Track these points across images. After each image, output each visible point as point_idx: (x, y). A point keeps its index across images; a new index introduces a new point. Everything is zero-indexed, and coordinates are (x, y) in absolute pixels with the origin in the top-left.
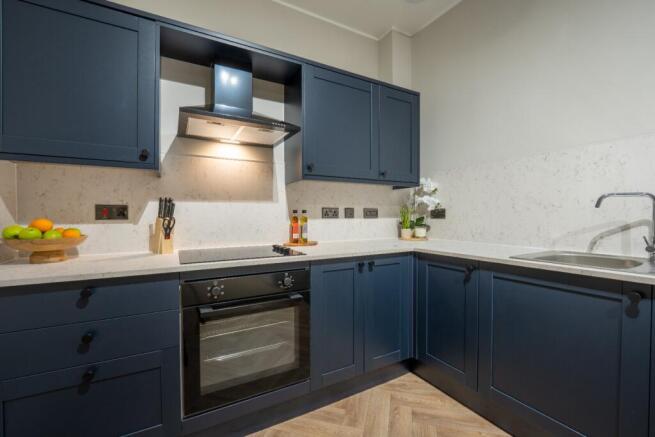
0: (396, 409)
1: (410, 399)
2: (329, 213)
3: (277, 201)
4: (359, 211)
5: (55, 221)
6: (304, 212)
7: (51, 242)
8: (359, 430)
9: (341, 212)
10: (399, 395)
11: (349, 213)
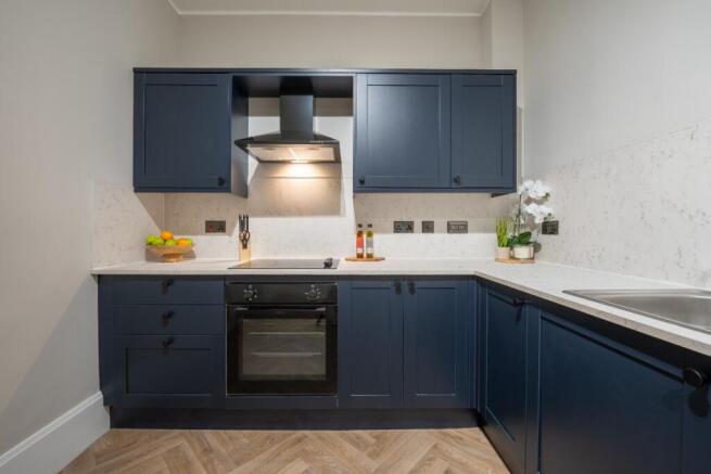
0: (430, 460)
1: (456, 456)
2: (404, 227)
3: (344, 216)
4: (440, 223)
5: (174, 233)
6: (370, 226)
7: (169, 248)
8: (374, 465)
9: (418, 226)
10: (445, 447)
11: (428, 227)
